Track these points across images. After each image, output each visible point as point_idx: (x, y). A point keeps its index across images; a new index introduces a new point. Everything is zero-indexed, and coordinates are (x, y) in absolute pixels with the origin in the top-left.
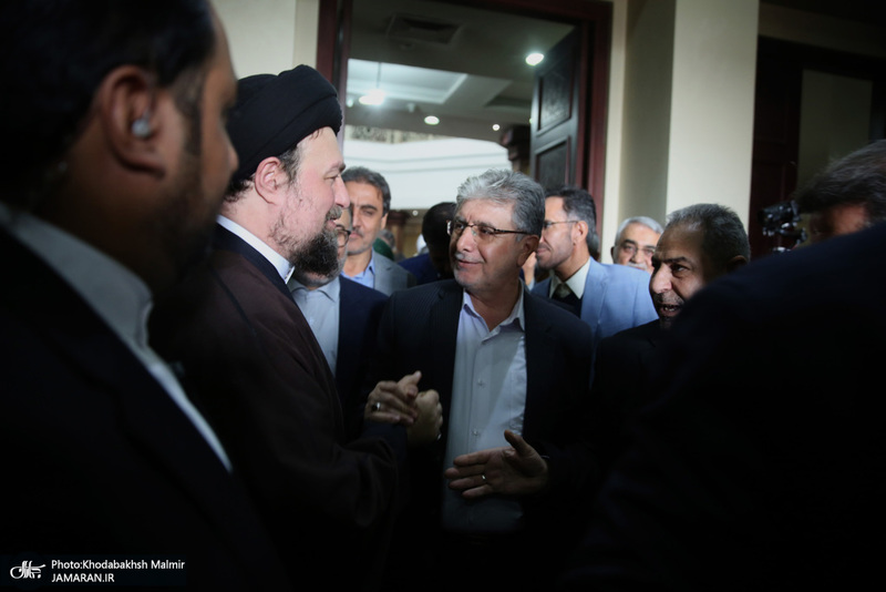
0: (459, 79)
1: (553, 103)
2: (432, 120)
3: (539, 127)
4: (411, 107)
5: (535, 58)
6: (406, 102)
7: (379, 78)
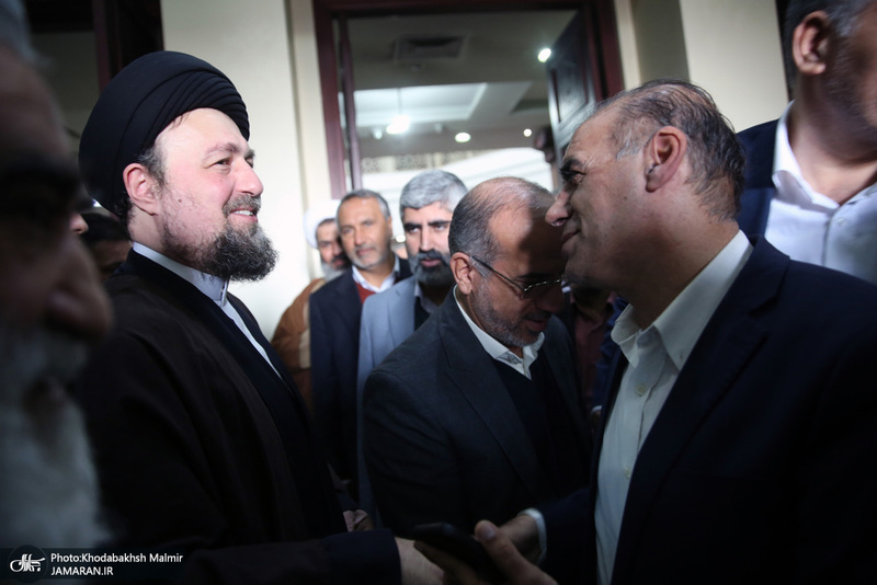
0: (479, 91)
1: (569, 92)
2: (463, 137)
3: (560, 120)
4: (438, 128)
5: (545, 55)
6: (431, 124)
7: (401, 106)
